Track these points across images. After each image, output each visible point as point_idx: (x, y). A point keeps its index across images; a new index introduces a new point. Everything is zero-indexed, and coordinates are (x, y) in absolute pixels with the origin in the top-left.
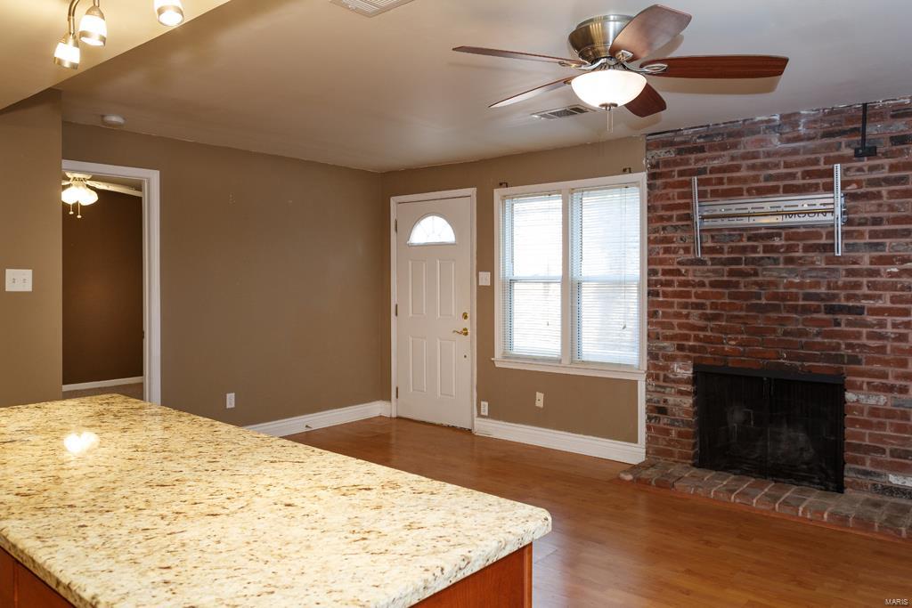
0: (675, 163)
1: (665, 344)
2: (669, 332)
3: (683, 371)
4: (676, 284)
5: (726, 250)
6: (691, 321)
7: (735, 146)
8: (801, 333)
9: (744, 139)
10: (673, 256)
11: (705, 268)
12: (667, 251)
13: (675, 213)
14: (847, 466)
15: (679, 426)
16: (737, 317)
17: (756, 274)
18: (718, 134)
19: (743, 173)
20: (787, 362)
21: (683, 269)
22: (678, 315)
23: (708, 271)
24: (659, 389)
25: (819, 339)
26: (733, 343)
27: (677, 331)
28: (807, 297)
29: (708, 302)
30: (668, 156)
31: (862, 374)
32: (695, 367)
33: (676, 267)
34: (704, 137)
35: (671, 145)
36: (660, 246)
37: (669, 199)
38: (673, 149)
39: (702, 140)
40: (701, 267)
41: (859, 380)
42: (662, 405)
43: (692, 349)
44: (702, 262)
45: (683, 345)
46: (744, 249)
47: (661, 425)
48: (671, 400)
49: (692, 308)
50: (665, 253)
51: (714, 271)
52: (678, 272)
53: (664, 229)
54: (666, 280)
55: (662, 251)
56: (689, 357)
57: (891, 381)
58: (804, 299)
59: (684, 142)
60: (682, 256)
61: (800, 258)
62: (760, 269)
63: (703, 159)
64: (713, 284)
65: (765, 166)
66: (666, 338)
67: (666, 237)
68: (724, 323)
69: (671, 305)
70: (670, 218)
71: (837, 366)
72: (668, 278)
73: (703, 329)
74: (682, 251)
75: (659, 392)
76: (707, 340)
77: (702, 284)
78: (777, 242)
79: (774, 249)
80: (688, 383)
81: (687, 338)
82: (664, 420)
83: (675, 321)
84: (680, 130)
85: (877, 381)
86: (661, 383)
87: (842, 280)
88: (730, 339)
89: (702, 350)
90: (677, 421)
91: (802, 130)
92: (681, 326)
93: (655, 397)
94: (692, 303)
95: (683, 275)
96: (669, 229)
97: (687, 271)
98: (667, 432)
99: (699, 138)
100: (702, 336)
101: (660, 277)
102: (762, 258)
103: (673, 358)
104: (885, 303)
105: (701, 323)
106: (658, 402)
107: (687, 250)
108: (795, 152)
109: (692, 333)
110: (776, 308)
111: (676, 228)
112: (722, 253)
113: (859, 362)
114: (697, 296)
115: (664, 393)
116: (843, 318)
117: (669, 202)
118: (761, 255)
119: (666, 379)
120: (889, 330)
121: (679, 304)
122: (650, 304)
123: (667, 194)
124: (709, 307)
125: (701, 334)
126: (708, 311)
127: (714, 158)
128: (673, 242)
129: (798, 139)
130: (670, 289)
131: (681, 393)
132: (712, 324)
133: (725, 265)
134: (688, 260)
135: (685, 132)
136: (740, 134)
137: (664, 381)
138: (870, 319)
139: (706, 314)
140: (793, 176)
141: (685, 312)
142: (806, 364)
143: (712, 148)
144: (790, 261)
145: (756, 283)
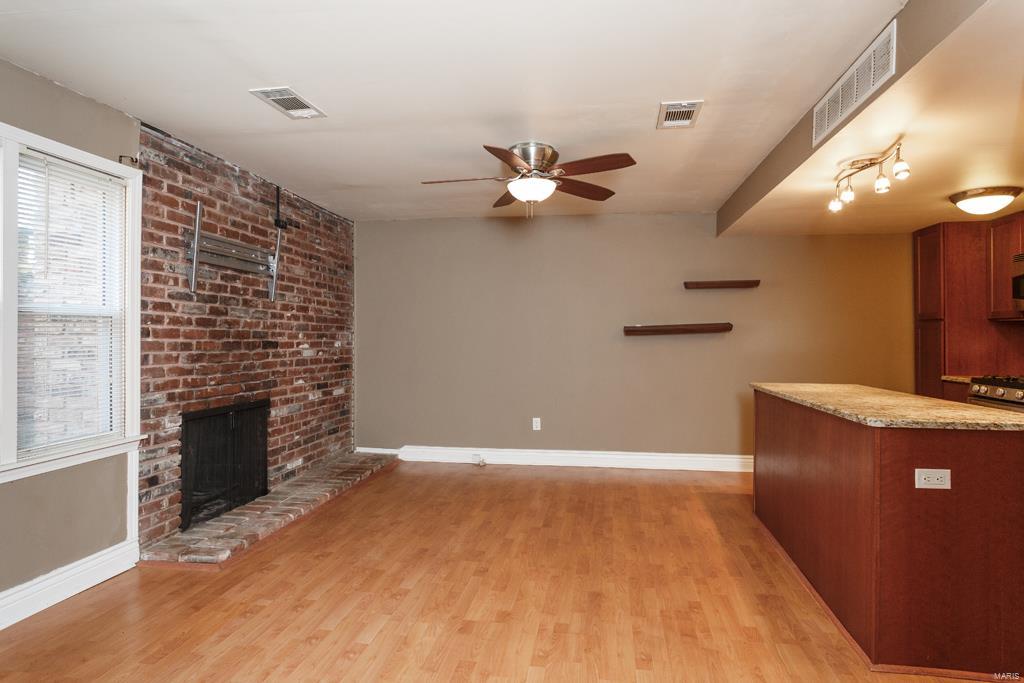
0: (166, 176)
1: (157, 395)
2: (160, 381)
3: (172, 425)
4: (167, 320)
5: (207, 287)
6: (180, 364)
7: (212, 180)
8: (252, 367)
9: (218, 178)
10: (162, 286)
11: (192, 304)
12: (157, 279)
13: (165, 235)
14: (270, 468)
15: (170, 492)
16: (216, 356)
17: (226, 314)
18: (200, 162)
19: (217, 210)
20: (245, 394)
21: (173, 303)
22: (168, 359)
23: (195, 307)
24: (150, 455)
25: (259, 371)
26: (213, 383)
27: (167, 378)
28: (256, 335)
29: (194, 342)
30: (156, 160)
31: (277, 394)
32: (184, 416)
33: (166, 300)
34: (191, 158)
35: (163, 151)
36: (149, 271)
37: (158, 215)
38: (162, 155)
39: (187, 160)
40: (187, 303)
41: (277, 398)
42: (151, 475)
43: (182, 396)
44: (188, 297)
45: (174, 393)
46: (220, 288)
47: (152, 501)
48: (161, 463)
49: (182, 350)
50: (154, 282)
51: (199, 308)
52: (166, 307)
53: (154, 250)
54: (157, 316)
55: (151, 279)
56: (178, 406)
57: (289, 396)
58: (254, 337)
59: (173, 153)
60: (170, 288)
61: (251, 301)
62: (229, 308)
63: (190, 182)
64: (201, 322)
65: (230, 211)
66: (158, 388)
67: (155, 261)
68: (204, 364)
69: (161, 347)
70: (160, 239)
71: (267, 390)
72: (158, 313)
73: (190, 372)
74: (171, 282)
75: (151, 459)
76: (194, 384)
77: (189, 322)
78: (238, 284)
79: (235, 290)
80: (176, 438)
81: (175, 384)
82: (155, 491)
83: (166, 367)
84: (170, 136)
85: (283, 397)
86: (152, 447)
87: (269, 321)
88: (211, 380)
89: (189, 395)
90: (167, 486)
91: (250, 189)
92: (171, 370)
93: (146, 467)
94: (182, 343)
95: (174, 311)
96: (159, 251)
97: (177, 306)
98: (158, 505)
99: (186, 156)
100: (190, 380)
101: (150, 312)
102: (230, 298)
103: (161, 412)
104: (285, 339)
105: (188, 366)
106: (149, 471)
107: (176, 281)
108: (247, 206)
109: (181, 378)
110: (237, 345)
111: (165, 251)
112: (204, 289)
113: (275, 385)
114: (186, 336)
115: (155, 458)
116: (271, 351)
117: (157, 219)
118: (228, 295)
119: (158, 440)
120: (287, 359)
121: (169, 344)
122: (144, 346)
123: (157, 208)
124: (195, 347)
125: (189, 378)
126: (194, 352)
127: (198, 186)
128: (163, 270)
129: (247, 195)
130: (159, 327)
131: (171, 451)
132: (197, 366)
133: (206, 302)
134: (178, 293)
135: (175, 142)
136: (215, 170)
137: (155, 443)
138: (281, 350)
139: (192, 356)
140: (245, 227)
141: (174, 354)
142: (255, 393)
143: (196, 174)
144: (246, 303)
145: (226, 322)
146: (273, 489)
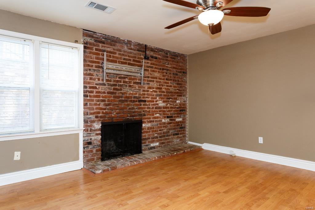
0: (94, 45)
1: (91, 116)
2: (92, 111)
3: (98, 126)
4: (95, 92)
5: (112, 81)
6: (101, 106)
7: (114, 45)
8: (133, 108)
9: (117, 44)
10: (93, 81)
11: (106, 87)
12: (91, 79)
13: (94, 64)
14: (143, 145)
15: (96, 148)
16: (116, 104)
17: (121, 90)
18: (109, 39)
19: (117, 55)
20: (130, 118)
21: (98, 87)
22: (96, 104)
23: (107, 88)
24: (88, 135)
25: (137, 110)
26: (115, 113)
27: (95, 111)
28: (134, 97)
29: (106, 99)
30: (91, 41)
31: (146, 119)
32: (102, 123)
33: (95, 85)
34: (105, 39)
35: (93, 38)
36: (88, 77)
37: (91, 58)
38: (93, 39)
39: (104, 39)
40: (103, 86)
41: (145, 120)
42: (89, 141)
43: (101, 117)
44: (104, 85)
45: (98, 116)
46: (118, 81)
47: (89, 149)
48: (93, 138)
49: (101, 102)
50: (90, 80)
51: (108, 88)
52: (95, 88)
53: (90, 70)
54: (91, 91)
55: (89, 79)
56: (100, 120)
57: (151, 120)
58: (134, 98)
59: (97, 38)
60: (97, 81)
61: (132, 86)
62: (122, 88)
63: (105, 47)
64: (108, 93)
65: (123, 55)
66: (91, 114)
67: (90, 73)
68: (111, 107)
69: (93, 101)
70: (92, 66)
71: (141, 117)
72: (91, 90)
73: (105, 109)
74: (97, 80)
75: (89, 136)
76: (106, 113)
77: (104, 93)
78: (127, 80)
79: (124, 82)
80: (99, 130)
81: (99, 113)
82: (90, 147)
83: (95, 107)
84: (96, 33)
85: (149, 120)
86: (89, 132)
87: (142, 93)
88: (114, 112)
89: (104, 117)
90: (95, 146)
91: (132, 47)
92: (97, 108)
93: (86, 138)
94: (101, 100)
95: (98, 89)
96: (92, 70)
97: (99, 87)
98: (92, 151)
99: (103, 38)
100: (104, 112)
101: (88, 89)
102: (123, 85)
103: (93, 122)
104: (150, 99)
105: (104, 107)
106: (88, 140)
107: (99, 79)
108: (131, 53)
109: (101, 111)
110: (126, 101)
111: (94, 70)
112: (111, 82)
113: (145, 115)
114: (103, 97)
115: (90, 136)
116: (142, 103)
117: (91, 60)
118: (122, 84)
119: (91, 130)
120: (151, 106)
121: (96, 100)
122: (84, 100)
123: (91, 56)
124: (107, 101)
125: (104, 111)
126: (107, 103)
127: (108, 48)
128: (93, 76)
129: (131, 49)
130: (92, 94)
131: (97, 134)
132: (108, 107)
133: (112, 86)
134: (99, 83)
135: (98, 34)
136: (116, 42)
137: (90, 131)
138: (148, 103)
139: (106, 104)
140: (130, 60)
141: (98, 103)
142: (134, 118)
143: (107, 44)
144: (130, 86)
145: (121, 93)
146: (143, 152)
